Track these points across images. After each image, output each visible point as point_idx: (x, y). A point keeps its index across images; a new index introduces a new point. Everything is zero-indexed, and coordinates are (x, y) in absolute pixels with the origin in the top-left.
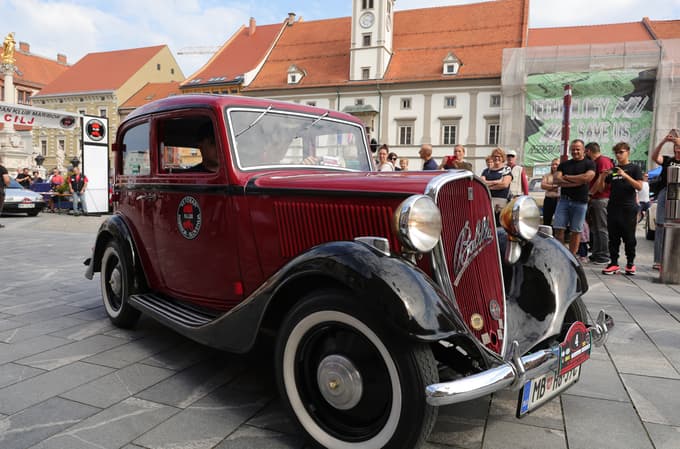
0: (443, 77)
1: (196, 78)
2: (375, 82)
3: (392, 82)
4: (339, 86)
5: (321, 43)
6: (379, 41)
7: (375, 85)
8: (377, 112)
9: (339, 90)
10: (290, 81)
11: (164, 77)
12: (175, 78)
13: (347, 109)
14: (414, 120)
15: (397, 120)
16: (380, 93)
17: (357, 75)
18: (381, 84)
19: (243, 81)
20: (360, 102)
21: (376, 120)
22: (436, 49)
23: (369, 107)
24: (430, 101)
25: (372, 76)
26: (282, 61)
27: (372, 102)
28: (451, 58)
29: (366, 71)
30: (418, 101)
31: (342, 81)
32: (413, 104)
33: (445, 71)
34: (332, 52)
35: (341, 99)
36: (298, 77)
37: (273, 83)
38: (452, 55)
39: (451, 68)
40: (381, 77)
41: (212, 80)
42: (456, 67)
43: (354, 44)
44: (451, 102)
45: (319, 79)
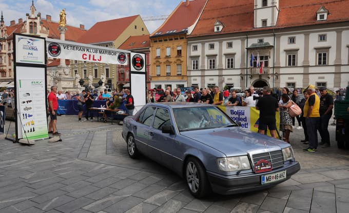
0: (317, 23)
1: (158, 32)
2: (271, 28)
3: (283, 27)
4: (247, 32)
5: (232, 7)
6: (273, 3)
7: (272, 30)
8: (272, 46)
9: (247, 34)
10: (216, 30)
11: (139, 33)
12: (144, 33)
13: (253, 45)
14: (297, 50)
15: (286, 51)
16: (274, 35)
17: (258, 24)
18: (275, 29)
19: (187, 31)
20: (261, 41)
21: (272, 51)
22: (308, 5)
23: (268, 43)
24: (309, 38)
25: (269, 24)
26: (208, 19)
27: (269, 40)
28: (322, 10)
29: (264, 22)
30: (300, 39)
31: (249, 29)
32: (297, 40)
33: (318, 19)
34: (239, 12)
35: (248, 40)
36: (221, 28)
37: (205, 32)
38: (324, 8)
39: (322, 17)
40: (275, 25)
41: (168, 32)
42: (326, 15)
43: (256, 6)
44: (323, 38)
45: (233, 28)
